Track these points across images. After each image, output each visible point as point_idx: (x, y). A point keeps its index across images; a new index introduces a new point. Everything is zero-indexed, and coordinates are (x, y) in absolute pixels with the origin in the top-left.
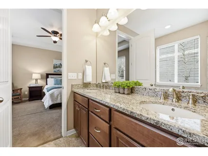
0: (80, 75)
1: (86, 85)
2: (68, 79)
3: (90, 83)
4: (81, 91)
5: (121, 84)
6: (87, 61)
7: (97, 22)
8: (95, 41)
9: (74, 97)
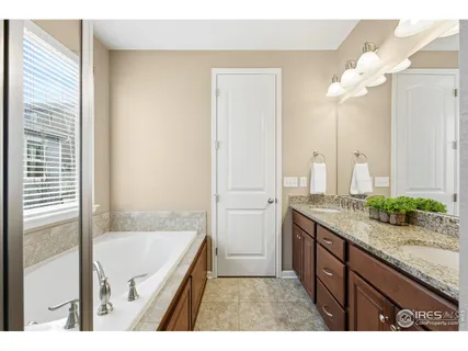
0: (304, 180)
1: (315, 199)
2: (283, 188)
3: (323, 196)
4: (304, 209)
5: (380, 204)
6: (316, 155)
7: (336, 79)
8: (333, 113)
9: (294, 218)
